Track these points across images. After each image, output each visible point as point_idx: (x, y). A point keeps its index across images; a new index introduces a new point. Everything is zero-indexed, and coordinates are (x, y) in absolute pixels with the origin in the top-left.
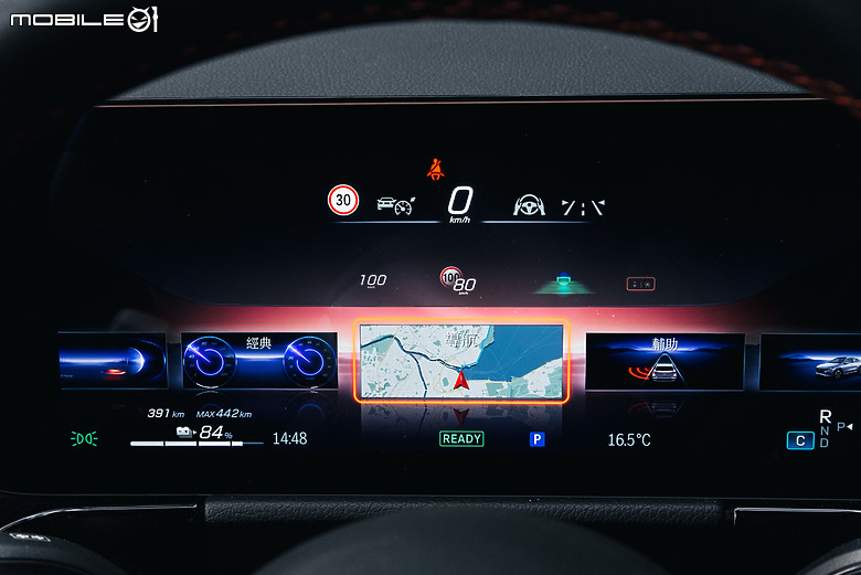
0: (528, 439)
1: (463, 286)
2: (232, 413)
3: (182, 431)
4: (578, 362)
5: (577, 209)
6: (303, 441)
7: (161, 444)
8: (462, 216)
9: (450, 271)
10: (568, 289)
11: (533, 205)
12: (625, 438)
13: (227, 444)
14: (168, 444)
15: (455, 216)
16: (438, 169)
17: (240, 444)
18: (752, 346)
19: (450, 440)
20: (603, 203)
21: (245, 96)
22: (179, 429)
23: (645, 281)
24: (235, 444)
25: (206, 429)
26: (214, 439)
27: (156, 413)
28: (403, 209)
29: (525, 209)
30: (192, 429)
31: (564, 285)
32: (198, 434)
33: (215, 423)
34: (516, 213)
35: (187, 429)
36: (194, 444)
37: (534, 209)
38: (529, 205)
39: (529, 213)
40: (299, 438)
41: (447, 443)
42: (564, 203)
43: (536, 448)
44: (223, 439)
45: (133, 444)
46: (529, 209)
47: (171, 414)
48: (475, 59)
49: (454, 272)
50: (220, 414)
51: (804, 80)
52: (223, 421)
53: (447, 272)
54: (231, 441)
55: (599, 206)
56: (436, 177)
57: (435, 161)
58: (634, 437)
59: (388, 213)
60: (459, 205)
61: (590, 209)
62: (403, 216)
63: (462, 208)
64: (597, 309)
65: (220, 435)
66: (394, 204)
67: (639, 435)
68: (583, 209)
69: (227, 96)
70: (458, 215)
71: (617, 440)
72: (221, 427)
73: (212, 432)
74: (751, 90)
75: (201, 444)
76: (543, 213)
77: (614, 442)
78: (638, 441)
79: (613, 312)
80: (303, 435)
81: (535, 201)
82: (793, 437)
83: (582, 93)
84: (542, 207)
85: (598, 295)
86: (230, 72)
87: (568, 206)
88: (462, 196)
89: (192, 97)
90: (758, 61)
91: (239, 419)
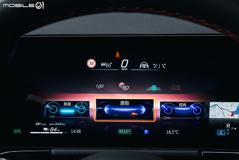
0: (144, 132)
1: (125, 88)
2: (59, 124)
3: (45, 129)
4: (158, 110)
5: (158, 66)
6: (80, 132)
7: (39, 133)
8: (125, 68)
9: (122, 84)
10: (155, 89)
11: (145, 65)
12: (171, 131)
13: (58, 133)
14: (41, 133)
15: (123, 68)
16: (118, 55)
17: (62, 133)
18: (207, 105)
19: (121, 132)
20: (165, 64)
21: (64, 34)
22: (44, 128)
23: (177, 87)
24: (60, 133)
25: (52, 129)
26: (54, 131)
27: (38, 124)
28: (108, 66)
29: (143, 66)
30: (48, 128)
31: (154, 88)
32: (50, 130)
33: (54, 127)
34: (140, 67)
35: (47, 128)
36: (48, 133)
37: (145, 66)
38: (144, 65)
39: (144, 67)
40: (78, 131)
41: (120, 133)
42: (154, 64)
43: (146, 135)
44: (57, 131)
45: (31, 133)
46: (144, 66)
47: (42, 124)
48: (129, 24)
49: (123, 84)
50: (56, 124)
51: (220, 30)
52: (57, 126)
53: (121, 84)
54: (59, 132)
55: (164, 65)
56: (118, 57)
57: (118, 52)
58: (174, 131)
59: (104, 67)
60: (124, 65)
61: (161, 66)
62: (108, 68)
63: (125, 66)
64: (163, 95)
65: (56, 130)
66: (106, 65)
67: (175, 131)
68: (159, 66)
69: (59, 34)
70: (124, 68)
71: (169, 132)
72: (56, 128)
73: (54, 129)
74: (208, 33)
75: (51, 133)
76: (148, 67)
77: (168, 133)
78: (175, 133)
79: (168, 96)
80: (80, 130)
81: (145, 64)
82: (219, 132)
83: (160, 34)
84: (148, 66)
85: (164, 91)
86: (60, 27)
87: (155, 65)
88: (125, 62)
89: (49, 34)
90: (207, 24)
91: (61, 126)
